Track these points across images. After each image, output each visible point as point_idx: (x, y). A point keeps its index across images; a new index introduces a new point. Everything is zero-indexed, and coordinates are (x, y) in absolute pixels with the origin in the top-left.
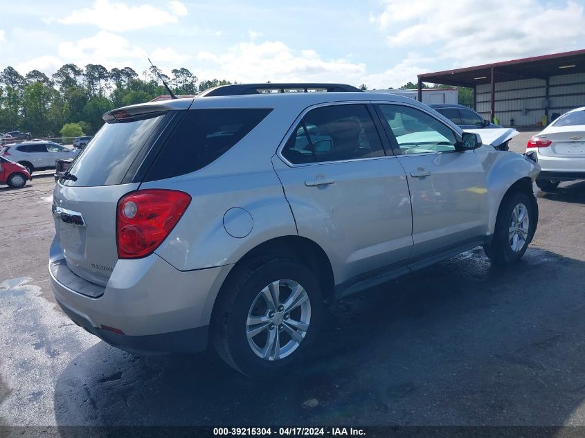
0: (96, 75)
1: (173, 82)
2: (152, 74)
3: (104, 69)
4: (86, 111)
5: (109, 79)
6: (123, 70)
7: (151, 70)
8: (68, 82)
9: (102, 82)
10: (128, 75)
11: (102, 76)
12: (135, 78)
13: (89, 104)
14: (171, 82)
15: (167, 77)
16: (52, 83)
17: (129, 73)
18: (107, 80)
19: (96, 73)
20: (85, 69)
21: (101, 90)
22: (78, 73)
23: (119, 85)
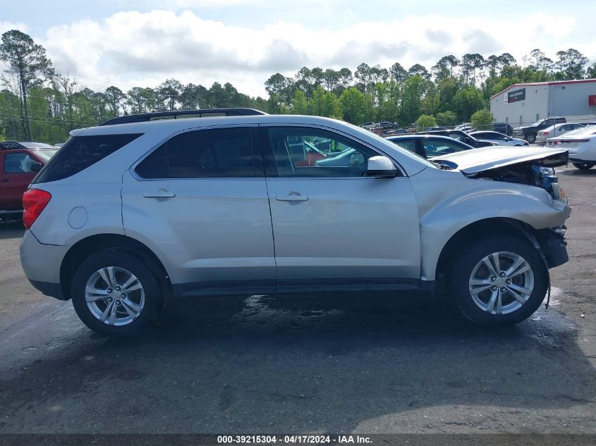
0: (472, 64)
1: (556, 66)
2: (533, 58)
3: (481, 57)
4: (455, 101)
5: (484, 67)
6: (500, 57)
7: (532, 54)
8: (444, 74)
9: (477, 70)
10: (506, 61)
11: (477, 65)
12: (512, 64)
13: (458, 94)
14: (554, 66)
15: (549, 60)
16: (430, 75)
17: (506, 58)
18: (482, 69)
19: (473, 62)
20: (462, 59)
21: (473, 80)
22: (454, 63)
23: (493, 73)
